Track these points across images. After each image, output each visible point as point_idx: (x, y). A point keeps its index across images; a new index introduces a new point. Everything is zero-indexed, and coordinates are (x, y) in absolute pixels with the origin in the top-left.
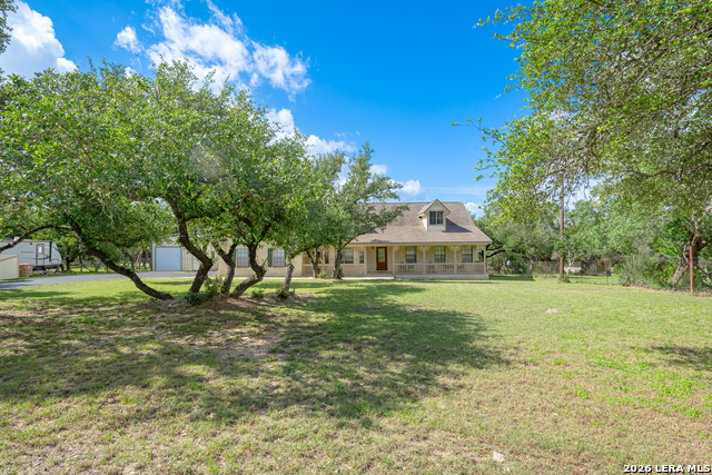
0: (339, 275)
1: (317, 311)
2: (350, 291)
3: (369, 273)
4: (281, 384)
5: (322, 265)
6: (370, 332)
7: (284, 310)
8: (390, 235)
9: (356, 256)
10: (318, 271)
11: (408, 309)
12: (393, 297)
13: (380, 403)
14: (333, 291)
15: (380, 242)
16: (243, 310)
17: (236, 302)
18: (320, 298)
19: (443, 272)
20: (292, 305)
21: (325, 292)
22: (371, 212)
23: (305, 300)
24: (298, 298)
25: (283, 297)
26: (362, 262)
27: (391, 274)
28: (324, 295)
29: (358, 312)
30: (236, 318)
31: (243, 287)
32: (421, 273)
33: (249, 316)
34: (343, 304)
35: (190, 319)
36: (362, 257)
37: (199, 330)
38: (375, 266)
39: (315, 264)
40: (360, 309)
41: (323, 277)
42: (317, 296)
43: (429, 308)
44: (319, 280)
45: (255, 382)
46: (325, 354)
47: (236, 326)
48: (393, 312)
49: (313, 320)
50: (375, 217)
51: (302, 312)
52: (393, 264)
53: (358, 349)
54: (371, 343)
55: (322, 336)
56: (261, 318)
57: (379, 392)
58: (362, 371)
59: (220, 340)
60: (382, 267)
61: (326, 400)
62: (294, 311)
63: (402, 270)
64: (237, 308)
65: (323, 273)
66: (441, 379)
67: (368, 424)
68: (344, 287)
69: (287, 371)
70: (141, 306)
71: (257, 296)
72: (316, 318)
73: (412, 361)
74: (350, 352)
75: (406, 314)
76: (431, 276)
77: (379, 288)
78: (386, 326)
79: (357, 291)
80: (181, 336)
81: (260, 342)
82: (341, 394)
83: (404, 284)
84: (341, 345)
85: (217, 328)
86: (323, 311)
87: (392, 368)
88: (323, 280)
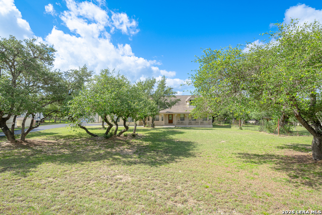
0: (153, 126)
1: (146, 141)
2: (157, 133)
3: (166, 124)
4: (138, 160)
5: (147, 121)
6: (161, 148)
7: (135, 141)
8: (174, 110)
9: (160, 118)
10: (145, 124)
11: (176, 140)
12: (171, 136)
13: (160, 164)
14: (151, 133)
15: (170, 112)
16: (122, 141)
17: (119, 138)
18: (146, 136)
19: (195, 124)
20: (137, 139)
21: (148, 133)
22: (166, 101)
23: (141, 137)
24: (139, 136)
25: (134, 136)
26: (163, 120)
27: (174, 125)
28: (148, 135)
29: (159, 141)
30: (120, 143)
31: (121, 133)
32: (186, 124)
33: (124, 143)
34: (154, 138)
35: (107, 144)
36: (163, 118)
37: (112, 147)
38: (168, 122)
39: (144, 122)
40: (160, 140)
41: (147, 127)
42: (145, 135)
43: (182, 140)
44: (146, 128)
45: (132, 159)
46: (148, 154)
47: (122, 146)
48: (171, 141)
49: (144, 144)
50: (167, 103)
51: (141, 141)
52: (175, 121)
53: (157, 153)
54: (161, 151)
55: (147, 149)
56: (128, 143)
57: (161, 162)
58: (157, 158)
59: (119, 150)
60: (171, 122)
61: (149, 163)
62: (138, 141)
63: (178, 123)
64: (120, 140)
65: (147, 125)
66: (176, 160)
67: (157, 167)
68: (155, 131)
69: (139, 157)
70: (90, 139)
71: (126, 136)
72: (145, 143)
73: (171, 156)
74: (155, 154)
75: (174, 142)
76: (190, 126)
77: (168, 131)
78: (166, 146)
79: (160, 133)
80: (108, 149)
81: (130, 151)
82: (152, 162)
83: (177, 130)
84: (152, 152)
85: (117, 146)
86: (147, 141)
87: (165, 157)
88: (147, 128)
